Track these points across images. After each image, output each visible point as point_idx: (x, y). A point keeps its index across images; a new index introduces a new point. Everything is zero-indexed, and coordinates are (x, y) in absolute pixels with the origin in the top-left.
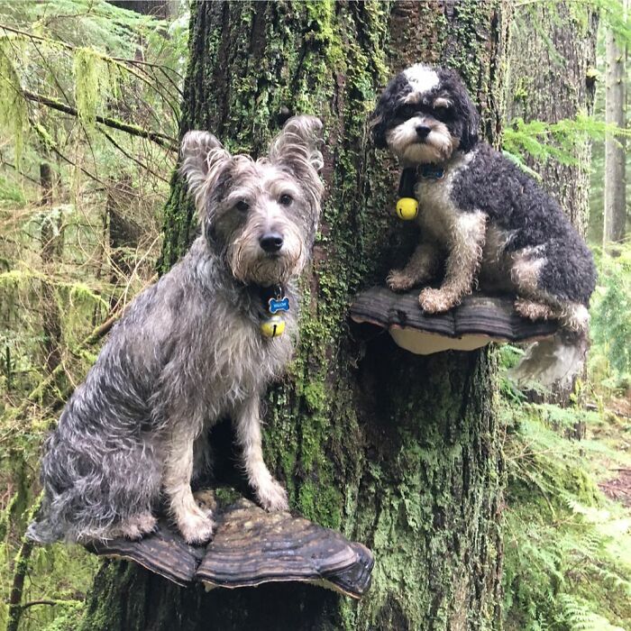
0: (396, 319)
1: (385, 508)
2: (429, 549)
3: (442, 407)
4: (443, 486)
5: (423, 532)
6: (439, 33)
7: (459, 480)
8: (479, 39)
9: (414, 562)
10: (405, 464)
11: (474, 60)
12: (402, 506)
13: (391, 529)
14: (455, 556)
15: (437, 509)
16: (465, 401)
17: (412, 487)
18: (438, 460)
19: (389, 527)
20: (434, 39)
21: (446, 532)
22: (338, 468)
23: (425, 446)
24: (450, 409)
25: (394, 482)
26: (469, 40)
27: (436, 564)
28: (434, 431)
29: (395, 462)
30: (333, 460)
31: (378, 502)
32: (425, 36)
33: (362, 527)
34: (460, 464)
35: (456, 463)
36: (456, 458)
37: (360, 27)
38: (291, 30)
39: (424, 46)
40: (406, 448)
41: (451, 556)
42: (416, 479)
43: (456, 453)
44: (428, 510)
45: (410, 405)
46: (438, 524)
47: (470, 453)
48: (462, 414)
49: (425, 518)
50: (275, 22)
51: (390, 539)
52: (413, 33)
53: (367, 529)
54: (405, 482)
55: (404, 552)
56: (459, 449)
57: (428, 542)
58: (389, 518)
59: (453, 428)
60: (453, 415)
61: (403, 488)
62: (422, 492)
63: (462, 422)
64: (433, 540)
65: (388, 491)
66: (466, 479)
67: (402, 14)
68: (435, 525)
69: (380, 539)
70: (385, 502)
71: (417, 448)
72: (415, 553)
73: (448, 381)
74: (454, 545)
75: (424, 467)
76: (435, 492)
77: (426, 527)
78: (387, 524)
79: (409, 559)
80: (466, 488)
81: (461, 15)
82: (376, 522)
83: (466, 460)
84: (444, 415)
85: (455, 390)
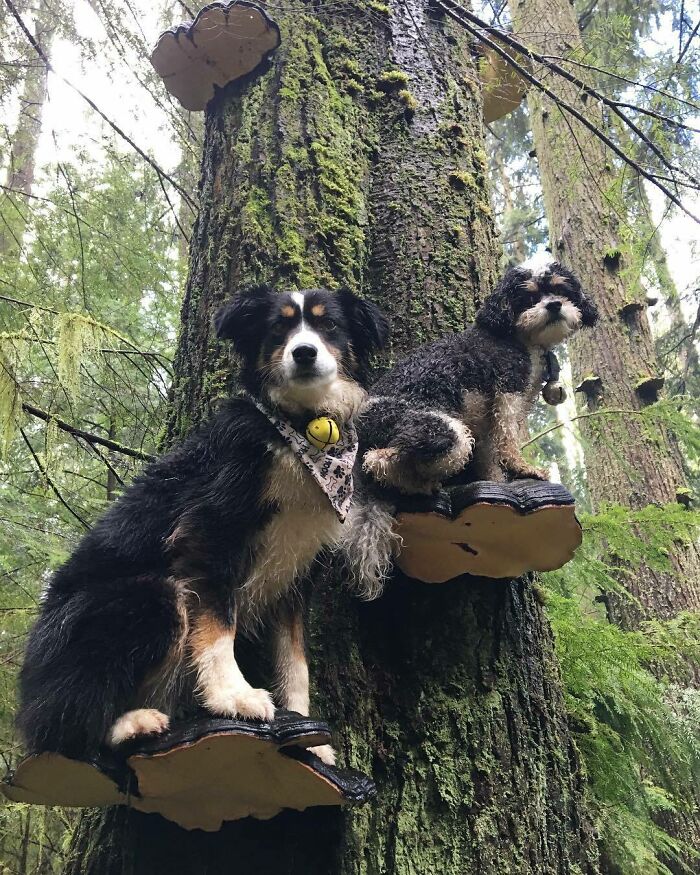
1: (408, 778)
2: (475, 835)
3: (468, 645)
4: (481, 744)
5: (464, 811)
6: (417, 275)
7: (502, 737)
8: (458, 278)
9: (456, 857)
10: (427, 715)
11: (456, 296)
12: (432, 776)
13: (420, 809)
14: (512, 847)
15: (479, 776)
16: (497, 637)
17: (441, 746)
18: (471, 710)
19: (416, 807)
21: (494, 808)
22: (335, 700)
23: (453, 692)
24: (478, 646)
25: (414, 739)
26: (448, 279)
27: (486, 855)
28: (461, 673)
29: (414, 711)
30: (327, 691)
31: (399, 771)
32: (403, 279)
33: (382, 810)
34: (500, 717)
35: (496, 715)
36: (495, 709)
37: (331, 261)
38: (263, 264)
39: (404, 288)
40: (428, 695)
41: (507, 847)
42: (444, 734)
43: (495, 701)
44: (466, 778)
45: (429, 643)
46: (482, 798)
47: (514, 704)
48: (496, 653)
49: (464, 789)
50: (248, 260)
51: (420, 824)
52: (392, 279)
53: (389, 812)
54: (431, 738)
55: (441, 843)
56: (497, 697)
57: (472, 824)
58: (415, 793)
59: (485, 669)
60: (485, 655)
61: (428, 747)
62: (456, 755)
63: (497, 663)
64: (478, 821)
65: (411, 754)
66: (513, 736)
67: (380, 265)
68: (478, 797)
69: (405, 822)
70: (409, 768)
71: (442, 696)
72: (456, 842)
73: (471, 613)
74: (509, 833)
75: (453, 718)
76: (473, 754)
77: (466, 801)
78: (413, 799)
79: (449, 853)
80: (514, 752)
81: (436, 259)
82: (400, 799)
83: (510, 714)
84: (471, 653)
85: (482, 624)
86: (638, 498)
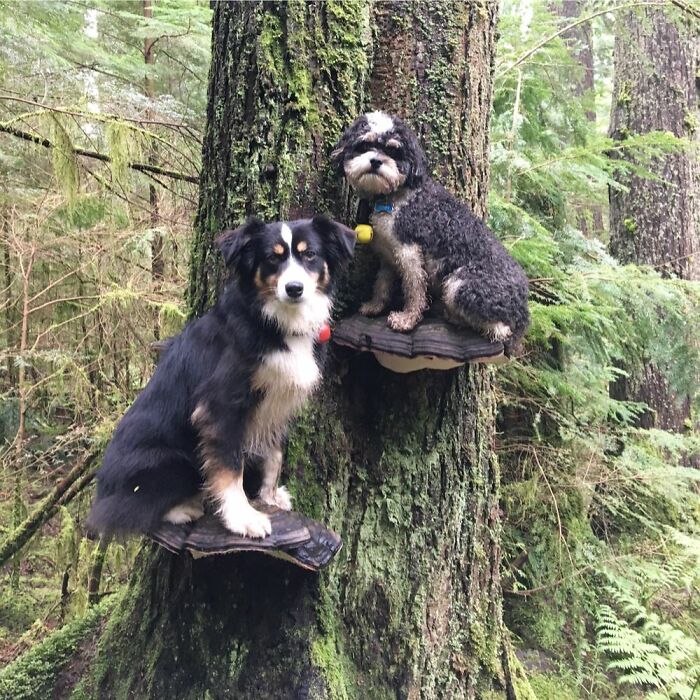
0: (364, 343)
1: (369, 506)
2: (409, 543)
3: (419, 419)
4: (420, 488)
5: (403, 528)
6: (411, 93)
7: (437, 483)
8: (448, 96)
9: (397, 553)
10: (385, 467)
11: (444, 114)
12: (385, 505)
13: (376, 525)
14: (433, 551)
15: (416, 508)
16: (442, 413)
17: (393, 488)
18: (416, 465)
19: (374, 523)
20: (408, 98)
21: (424, 529)
22: (321, 468)
23: (404, 453)
24: (427, 421)
25: (376, 483)
26: (439, 97)
27: (415, 556)
28: (412, 440)
29: (377, 465)
30: (316, 462)
31: (364, 500)
32: (400, 96)
33: (351, 522)
34: (436, 470)
35: (433, 469)
36: (433, 464)
37: (335, 95)
38: (275, 101)
39: (399, 105)
40: (388, 454)
41: (430, 550)
42: (396, 481)
43: (434, 460)
44: (408, 508)
45: (392, 417)
46: (417, 521)
47: (448, 460)
48: (439, 425)
49: (405, 516)
50: (262, 95)
51: (375, 533)
52: (389, 94)
53: (355, 523)
54: (387, 483)
55: (387, 545)
56: (436, 456)
57: (409, 536)
58: (374, 514)
59: (430, 438)
60: (430, 427)
61: (384, 489)
62: (403, 493)
63: (439, 433)
64: (413, 535)
65: (372, 491)
66: (443, 482)
67: (380, 78)
68: (414, 522)
69: (366, 532)
70: (370, 500)
71: (397, 454)
72: (397, 546)
73: (425, 397)
74: (432, 542)
75: (403, 471)
76: (414, 493)
77: (406, 524)
78: (372, 519)
79: (392, 551)
80: (443, 490)
81: (431, 77)
82: (363, 517)
83: (443, 466)
84: (422, 426)
85: (432, 404)
86: (657, 81)
